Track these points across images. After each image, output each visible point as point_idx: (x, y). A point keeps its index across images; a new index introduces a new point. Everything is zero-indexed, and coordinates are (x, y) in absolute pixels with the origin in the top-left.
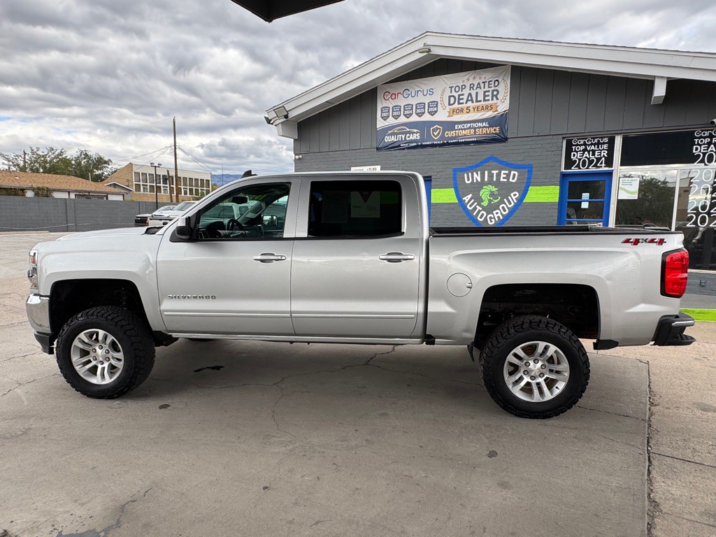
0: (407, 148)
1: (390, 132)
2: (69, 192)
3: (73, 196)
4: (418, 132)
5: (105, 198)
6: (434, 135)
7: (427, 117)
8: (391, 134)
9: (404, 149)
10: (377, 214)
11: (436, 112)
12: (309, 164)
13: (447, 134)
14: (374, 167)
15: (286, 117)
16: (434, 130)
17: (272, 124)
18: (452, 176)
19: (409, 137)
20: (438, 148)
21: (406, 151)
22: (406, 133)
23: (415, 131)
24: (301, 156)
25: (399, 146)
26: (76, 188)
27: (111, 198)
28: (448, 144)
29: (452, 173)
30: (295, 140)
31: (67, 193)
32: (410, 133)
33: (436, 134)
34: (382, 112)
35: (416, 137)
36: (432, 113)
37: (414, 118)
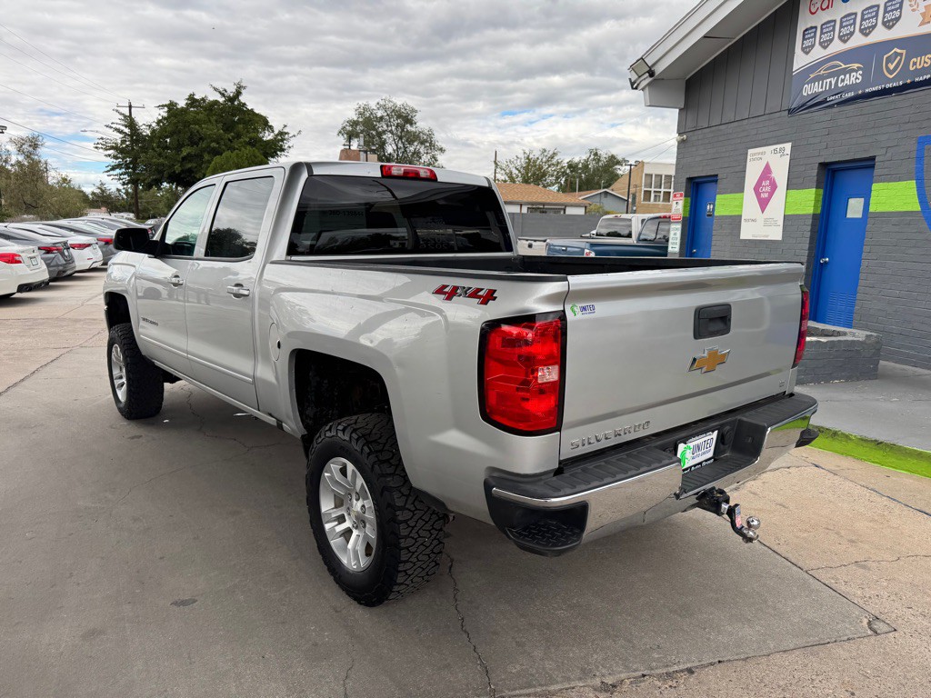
0: (839, 104)
1: (812, 76)
2: (521, 205)
3: (525, 210)
4: (859, 68)
5: (562, 212)
6: (887, 68)
7: (880, 34)
8: (814, 80)
9: (832, 106)
10: (776, 234)
11: (898, 19)
12: (694, 149)
13: (915, 64)
14: (782, 146)
15: (651, 74)
16: (889, 60)
17: (636, 88)
18: (914, 155)
19: (843, 81)
20: (894, 98)
21: (836, 110)
22: (837, 74)
23: (855, 66)
24: (685, 136)
25: (825, 101)
26: (530, 200)
27: (570, 211)
28: (914, 85)
29: (915, 147)
30: (680, 110)
31: (519, 207)
32: (845, 72)
33: (892, 67)
34: (804, 39)
35: (854, 78)
36: (889, 25)
37: (858, 40)
